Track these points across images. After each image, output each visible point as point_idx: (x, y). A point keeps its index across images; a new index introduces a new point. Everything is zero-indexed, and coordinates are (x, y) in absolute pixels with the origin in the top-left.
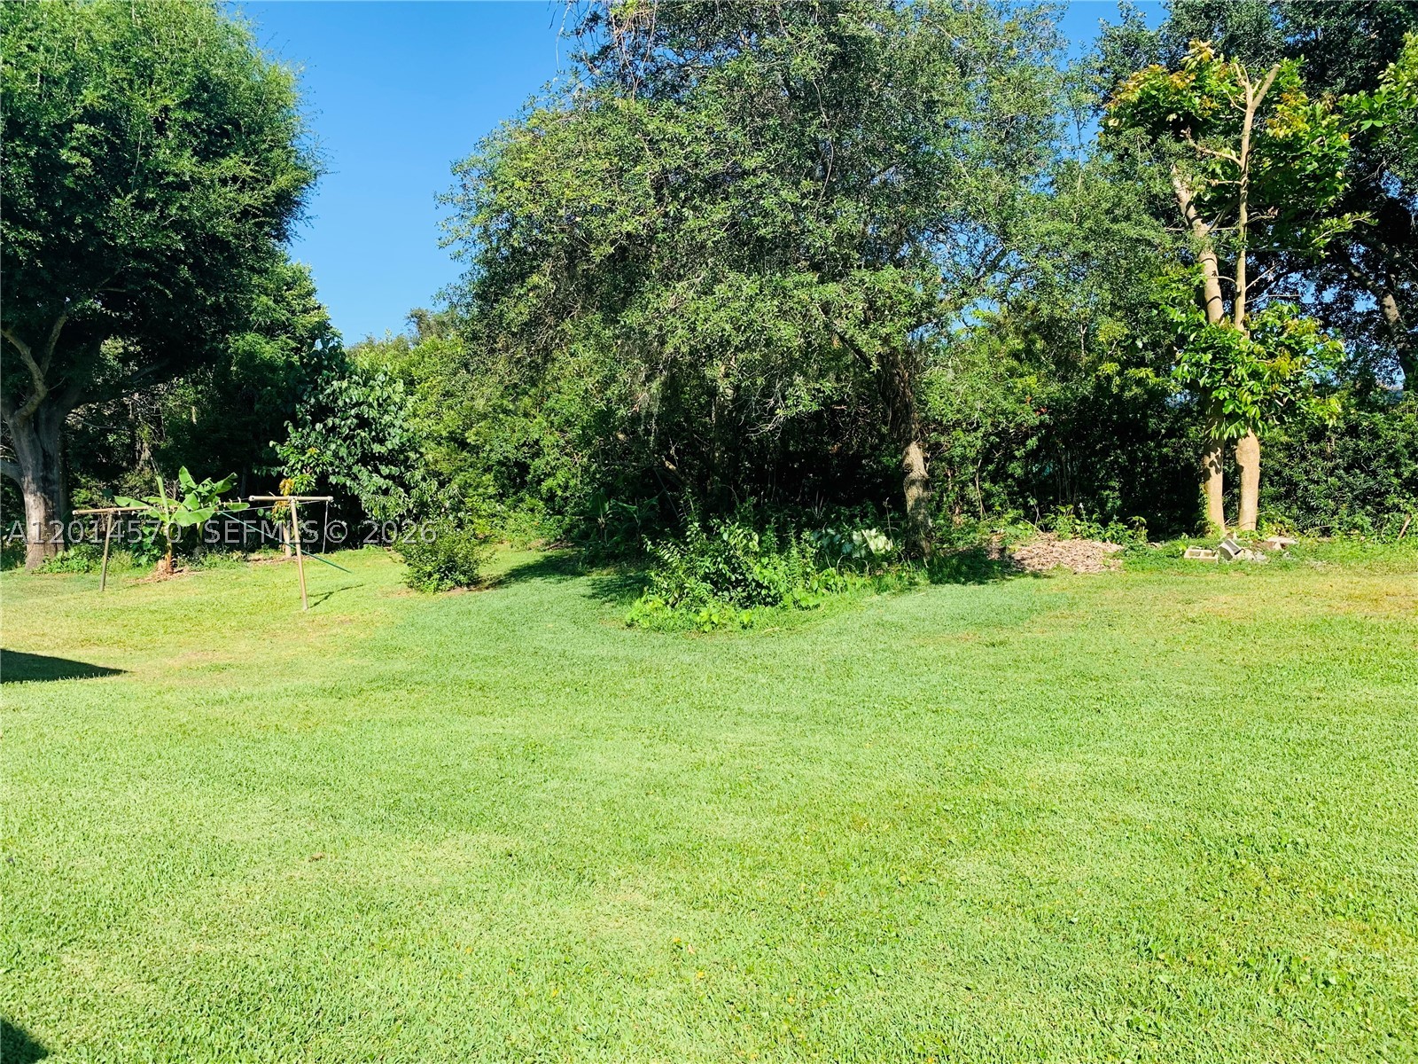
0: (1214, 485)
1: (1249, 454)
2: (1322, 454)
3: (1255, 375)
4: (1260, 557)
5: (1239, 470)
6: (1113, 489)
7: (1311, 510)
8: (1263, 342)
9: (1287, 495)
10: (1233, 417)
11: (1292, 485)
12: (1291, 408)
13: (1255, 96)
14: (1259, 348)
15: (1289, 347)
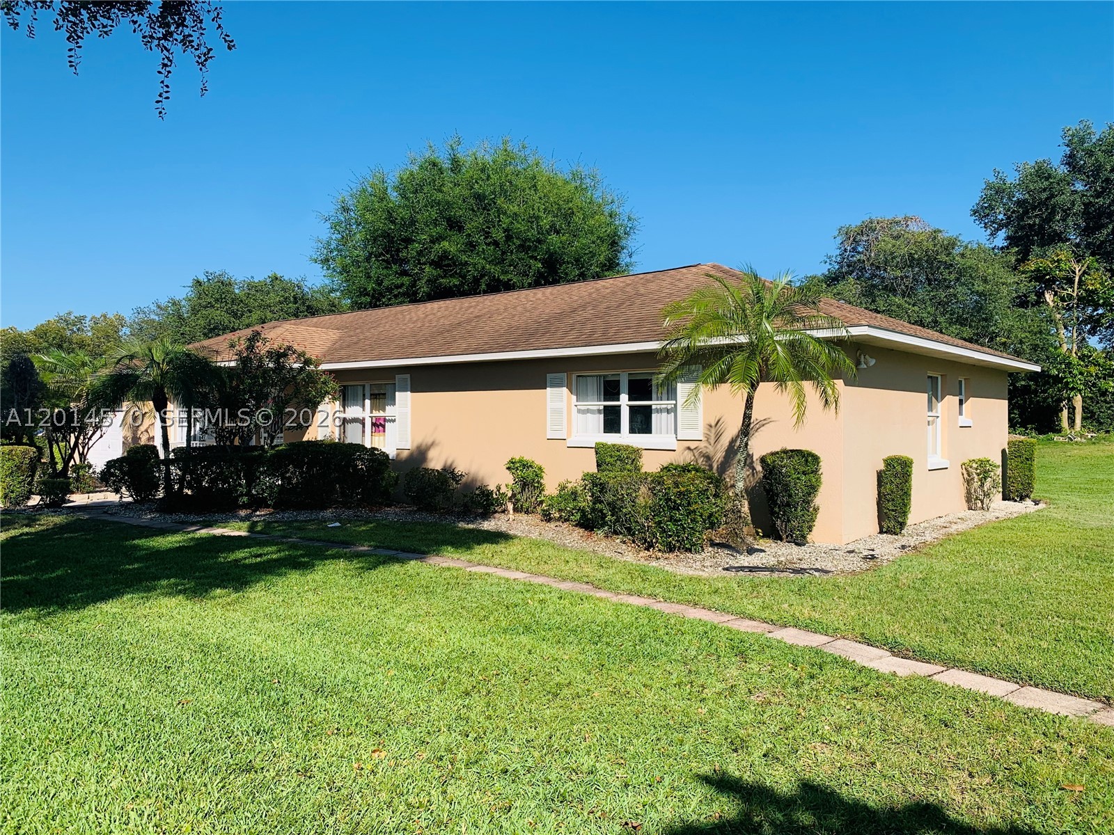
0: (1065, 413)
1: (1078, 402)
2: (1105, 401)
3: (1081, 373)
4: (1083, 440)
5: (1074, 408)
6: (1016, 414)
7: (1101, 424)
8: (1083, 361)
9: (1091, 417)
10: (1073, 389)
11: (1093, 413)
12: (1094, 385)
13: (1079, 270)
14: (1082, 363)
15: (1093, 363)
